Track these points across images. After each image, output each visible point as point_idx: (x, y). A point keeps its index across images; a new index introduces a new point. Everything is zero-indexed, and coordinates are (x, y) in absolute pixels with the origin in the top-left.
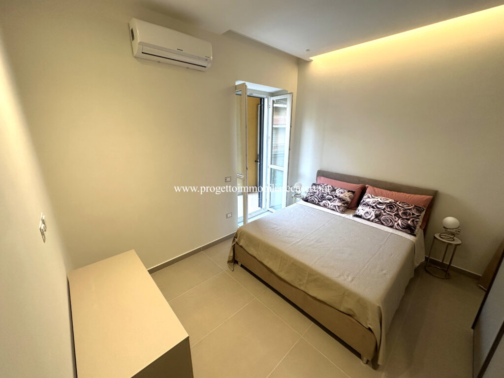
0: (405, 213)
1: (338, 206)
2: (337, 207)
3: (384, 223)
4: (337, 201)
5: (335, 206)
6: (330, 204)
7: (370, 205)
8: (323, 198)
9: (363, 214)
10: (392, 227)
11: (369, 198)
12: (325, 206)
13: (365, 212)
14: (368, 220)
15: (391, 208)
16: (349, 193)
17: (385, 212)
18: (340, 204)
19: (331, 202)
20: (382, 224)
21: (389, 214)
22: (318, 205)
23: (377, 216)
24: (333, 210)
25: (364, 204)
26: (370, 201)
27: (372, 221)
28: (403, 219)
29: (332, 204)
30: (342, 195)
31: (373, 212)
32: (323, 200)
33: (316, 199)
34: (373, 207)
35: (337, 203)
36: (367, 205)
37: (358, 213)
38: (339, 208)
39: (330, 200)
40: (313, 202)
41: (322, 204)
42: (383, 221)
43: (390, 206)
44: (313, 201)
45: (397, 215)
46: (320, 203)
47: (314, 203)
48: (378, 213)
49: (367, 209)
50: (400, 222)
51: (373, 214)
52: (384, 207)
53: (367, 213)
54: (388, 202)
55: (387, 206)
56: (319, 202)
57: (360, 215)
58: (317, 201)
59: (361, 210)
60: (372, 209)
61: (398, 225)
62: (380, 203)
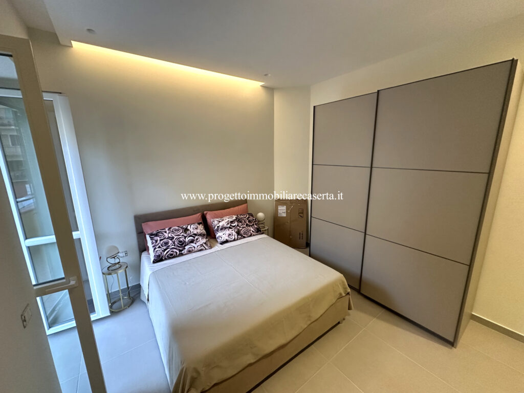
0: (249, 221)
1: (205, 243)
2: (204, 245)
3: (245, 235)
4: (200, 239)
5: (202, 245)
6: (196, 246)
8: (183, 244)
9: (227, 238)
10: (251, 236)
11: (220, 222)
12: (190, 252)
13: (227, 235)
14: (234, 240)
15: (241, 222)
16: (200, 225)
17: (240, 227)
18: (204, 240)
19: (195, 243)
20: (244, 237)
21: (243, 227)
22: (181, 255)
23: (238, 233)
24: (201, 250)
25: (221, 229)
26: (223, 223)
27: (237, 240)
28: (252, 226)
29: (198, 244)
30: (199, 231)
31: (233, 232)
32: (185, 246)
33: (175, 250)
34: (230, 228)
35: (202, 241)
36: (223, 228)
37: (223, 239)
38: (207, 245)
39: (192, 241)
40: (171, 257)
41: (185, 251)
42: (244, 234)
43: (238, 220)
44: (172, 255)
45: (247, 225)
46: (183, 252)
47: (174, 257)
48: (236, 230)
49: (227, 232)
50: (252, 229)
51: (234, 233)
52: (236, 223)
53: (230, 235)
54: (234, 218)
55: (238, 222)
56: (180, 251)
57: (225, 240)
58: (178, 252)
59: (222, 235)
60: (230, 230)
61: (253, 231)
62: (232, 222)
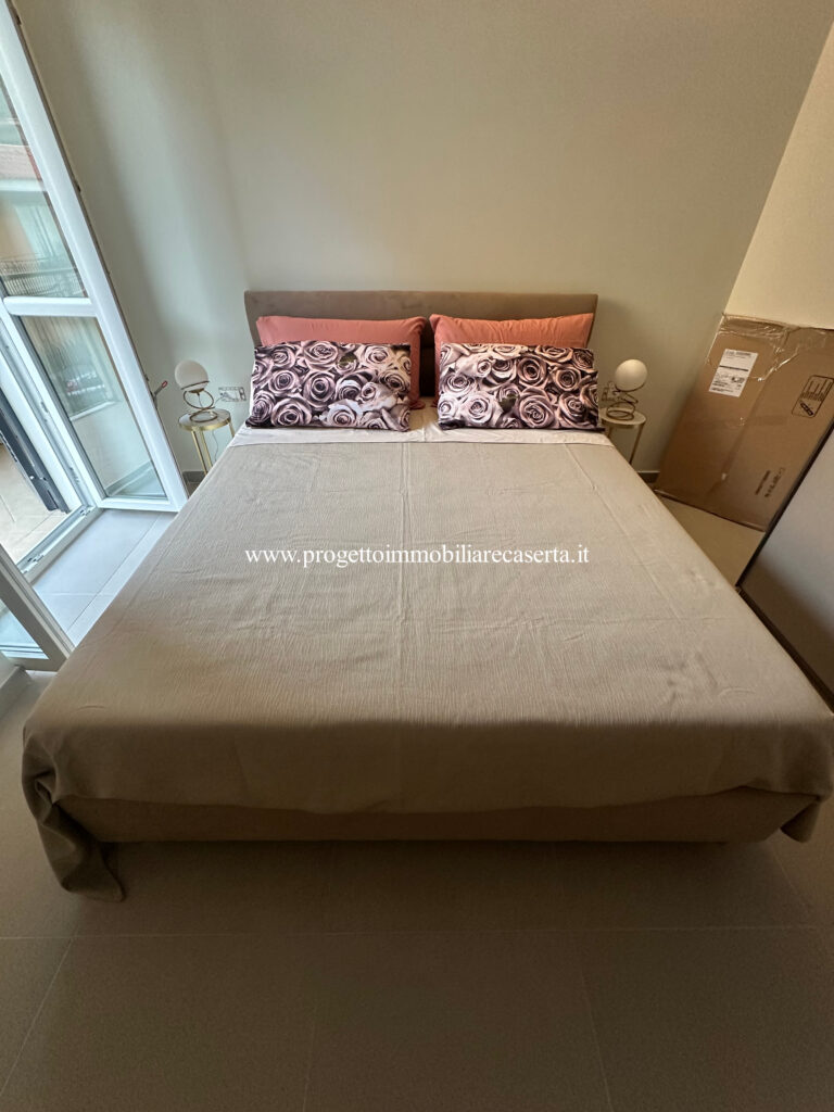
0: (565, 377)
1: (389, 410)
2: (385, 415)
3: (529, 421)
4: (378, 393)
5: (377, 413)
6: (360, 412)
7: (477, 378)
8: (324, 395)
9: (466, 413)
10: (548, 427)
11: (462, 355)
12: (341, 423)
13: (469, 403)
14: (487, 426)
15: (531, 371)
16: (400, 353)
17: (522, 388)
18: (390, 401)
19: (359, 403)
20: (525, 426)
21: (532, 392)
22: (317, 425)
23: (507, 407)
24: (375, 427)
25: (458, 380)
26: (470, 363)
27: (497, 427)
28: (567, 394)
29: (366, 406)
30: (383, 368)
31: (493, 397)
32: (330, 402)
33: (301, 407)
34: (486, 382)
35: (382, 400)
39: (352, 395)
40: (292, 423)
43: (527, 364)
45: (550, 388)
46: (322, 418)
48: (504, 396)
49: (473, 394)
50: (562, 405)
51: (494, 403)
52: (512, 372)
53: (477, 404)
54: (515, 354)
55: (520, 368)
56: (315, 413)
57: (458, 418)
58: (308, 413)
59: (454, 401)
60: (485, 389)
61: (562, 414)
62: (499, 364)
